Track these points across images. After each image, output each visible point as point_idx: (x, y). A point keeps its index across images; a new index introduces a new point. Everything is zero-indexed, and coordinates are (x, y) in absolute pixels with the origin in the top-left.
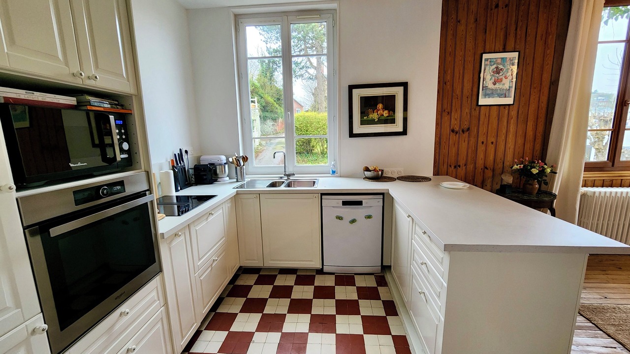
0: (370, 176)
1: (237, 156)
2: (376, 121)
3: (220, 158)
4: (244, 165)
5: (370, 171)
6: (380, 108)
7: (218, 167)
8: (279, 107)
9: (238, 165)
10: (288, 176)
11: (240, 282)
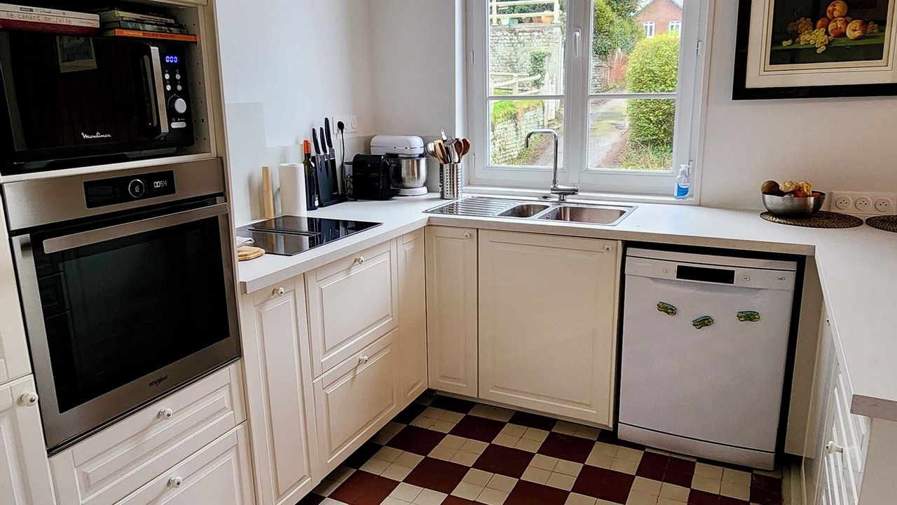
0: (780, 208)
1: (445, 138)
2: (819, 51)
3: (409, 143)
4: (459, 162)
5: (781, 194)
6: (836, 14)
7: (404, 162)
8: (617, 21)
9: (446, 158)
10: (564, 193)
11: (422, 422)
